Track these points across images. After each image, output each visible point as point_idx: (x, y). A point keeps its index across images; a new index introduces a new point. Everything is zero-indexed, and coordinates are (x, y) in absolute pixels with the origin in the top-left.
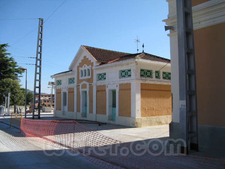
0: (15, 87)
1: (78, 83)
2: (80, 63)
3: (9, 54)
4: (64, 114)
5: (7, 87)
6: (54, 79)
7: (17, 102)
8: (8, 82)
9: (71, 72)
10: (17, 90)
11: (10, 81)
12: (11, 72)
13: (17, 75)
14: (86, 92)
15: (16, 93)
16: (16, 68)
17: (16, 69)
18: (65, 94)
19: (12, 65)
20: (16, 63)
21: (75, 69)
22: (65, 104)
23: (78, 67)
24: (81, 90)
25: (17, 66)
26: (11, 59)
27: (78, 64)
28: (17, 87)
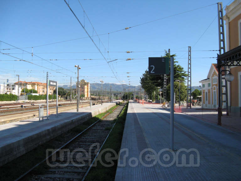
0: (181, 88)
1: (212, 87)
2: (213, 74)
3: (177, 62)
4: (206, 106)
5: (176, 88)
6: (201, 83)
7: (183, 99)
8: (176, 85)
9: (208, 80)
10: (183, 90)
11: (177, 83)
12: (179, 76)
13: (184, 78)
14: (215, 92)
15: (182, 92)
16: (183, 72)
17: (182, 74)
18: (206, 93)
19: (179, 70)
20: (182, 68)
21: (210, 78)
22: (207, 100)
23: (212, 76)
24: (213, 91)
25: (183, 71)
26: (178, 66)
27: (212, 75)
28: (182, 88)
